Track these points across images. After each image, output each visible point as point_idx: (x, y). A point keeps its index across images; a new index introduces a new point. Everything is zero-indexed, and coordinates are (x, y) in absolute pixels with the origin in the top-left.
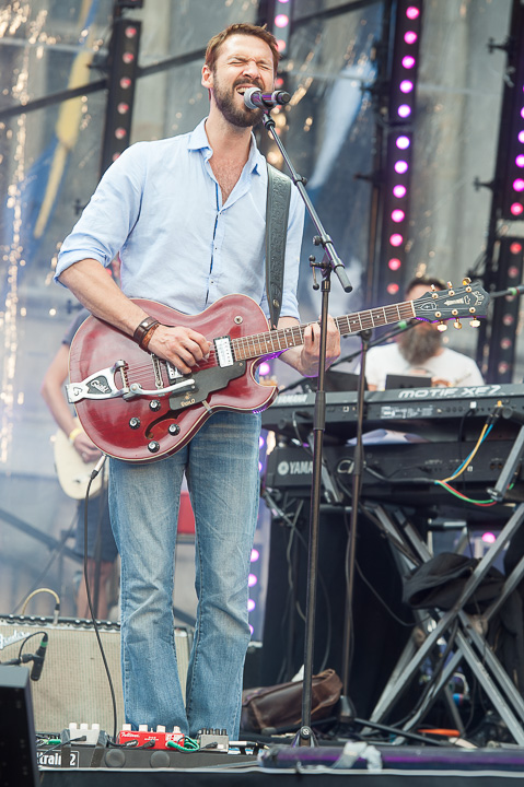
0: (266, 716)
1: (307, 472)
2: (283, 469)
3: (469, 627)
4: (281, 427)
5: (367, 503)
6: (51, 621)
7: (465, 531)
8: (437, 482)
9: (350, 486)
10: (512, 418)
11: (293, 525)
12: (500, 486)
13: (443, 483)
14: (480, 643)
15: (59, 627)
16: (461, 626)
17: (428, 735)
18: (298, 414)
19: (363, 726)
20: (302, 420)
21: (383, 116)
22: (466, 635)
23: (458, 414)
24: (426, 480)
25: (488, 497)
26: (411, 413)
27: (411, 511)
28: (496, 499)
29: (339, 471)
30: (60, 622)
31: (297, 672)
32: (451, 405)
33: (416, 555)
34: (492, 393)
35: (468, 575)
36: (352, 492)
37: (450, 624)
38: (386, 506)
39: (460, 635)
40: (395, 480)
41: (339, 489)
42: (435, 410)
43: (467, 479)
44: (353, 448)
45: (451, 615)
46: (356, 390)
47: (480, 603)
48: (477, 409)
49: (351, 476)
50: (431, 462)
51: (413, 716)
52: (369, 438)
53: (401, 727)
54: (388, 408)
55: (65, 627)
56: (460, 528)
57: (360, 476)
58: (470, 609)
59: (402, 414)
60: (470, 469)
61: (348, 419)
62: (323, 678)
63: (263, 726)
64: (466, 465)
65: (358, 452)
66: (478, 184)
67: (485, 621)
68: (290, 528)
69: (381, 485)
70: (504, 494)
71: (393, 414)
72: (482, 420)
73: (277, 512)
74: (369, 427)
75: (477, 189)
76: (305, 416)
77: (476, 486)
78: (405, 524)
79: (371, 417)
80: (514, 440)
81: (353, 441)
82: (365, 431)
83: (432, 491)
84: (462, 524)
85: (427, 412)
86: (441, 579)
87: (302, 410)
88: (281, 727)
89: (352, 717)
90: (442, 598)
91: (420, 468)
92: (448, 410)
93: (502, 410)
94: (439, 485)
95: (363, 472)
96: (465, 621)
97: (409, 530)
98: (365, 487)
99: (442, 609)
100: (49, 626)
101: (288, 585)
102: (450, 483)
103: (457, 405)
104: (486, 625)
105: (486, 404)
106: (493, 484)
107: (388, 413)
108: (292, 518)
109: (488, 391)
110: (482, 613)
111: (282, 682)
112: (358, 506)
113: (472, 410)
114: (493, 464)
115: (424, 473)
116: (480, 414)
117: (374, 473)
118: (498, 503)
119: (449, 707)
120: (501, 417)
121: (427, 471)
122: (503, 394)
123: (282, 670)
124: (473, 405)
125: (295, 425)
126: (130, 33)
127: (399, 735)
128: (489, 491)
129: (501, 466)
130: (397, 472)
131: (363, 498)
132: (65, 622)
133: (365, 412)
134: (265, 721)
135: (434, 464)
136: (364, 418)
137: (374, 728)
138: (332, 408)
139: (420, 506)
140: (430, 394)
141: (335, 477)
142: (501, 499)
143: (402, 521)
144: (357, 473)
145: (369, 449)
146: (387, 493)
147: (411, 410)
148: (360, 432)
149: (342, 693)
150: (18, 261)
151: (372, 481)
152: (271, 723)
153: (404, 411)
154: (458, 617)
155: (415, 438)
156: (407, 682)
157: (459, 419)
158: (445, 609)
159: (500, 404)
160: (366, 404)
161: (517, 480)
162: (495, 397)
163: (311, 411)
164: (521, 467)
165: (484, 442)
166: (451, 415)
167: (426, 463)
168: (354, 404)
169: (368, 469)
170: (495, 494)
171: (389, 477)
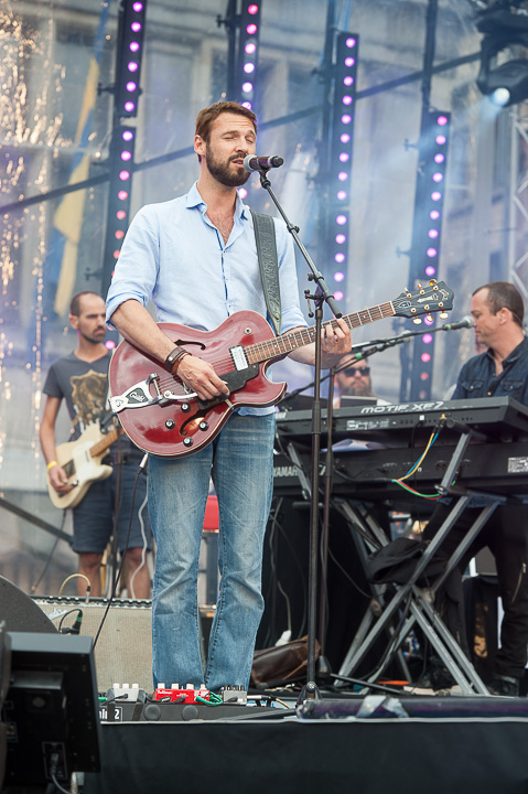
0: (260, 674)
1: (287, 475)
3: (420, 598)
5: (336, 499)
6: (84, 600)
7: (410, 521)
8: (394, 480)
10: (454, 427)
11: (274, 519)
12: (445, 482)
13: (399, 481)
14: (430, 611)
15: (90, 605)
16: (414, 596)
17: (388, 686)
18: (280, 428)
19: (334, 679)
20: (283, 433)
21: (325, 199)
22: (418, 604)
23: (410, 425)
24: (385, 479)
25: (436, 492)
26: (371, 425)
27: (370, 505)
28: (442, 493)
30: (91, 601)
31: (279, 637)
32: (404, 418)
33: (376, 540)
34: (436, 408)
35: (419, 555)
36: (324, 490)
37: (406, 595)
38: (352, 502)
39: (413, 604)
40: (360, 479)
42: (391, 422)
43: (418, 478)
44: (325, 455)
45: (406, 588)
46: (325, 408)
47: (429, 578)
48: (425, 421)
49: (324, 477)
50: (388, 464)
51: (377, 670)
52: (336, 447)
53: (366, 680)
54: (353, 422)
55: (95, 605)
56: (406, 520)
57: (330, 477)
58: (421, 584)
59: (364, 426)
60: (421, 469)
61: (320, 431)
62: (304, 642)
63: (257, 682)
64: (417, 467)
65: (329, 457)
66: (399, 253)
67: (433, 593)
69: (347, 484)
70: (448, 490)
71: (357, 426)
72: (430, 430)
74: (337, 438)
75: (399, 256)
76: (284, 429)
77: (426, 483)
78: (366, 516)
79: (339, 429)
80: (456, 446)
81: (326, 450)
82: (334, 441)
83: (389, 488)
84: (408, 516)
85: (385, 424)
86: (397, 559)
87: (282, 425)
88: (272, 682)
89: (328, 673)
90: (399, 575)
91: (379, 470)
92: (402, 423)
93: (445, 422)
94: (395, 483)
95: (333, 474)
96: (417, 592)
97: (369, 520)
98: (335, 486)
99: (399, 584)
100: (82, 604)
101: (271, 568)
102: (404, 481)
103: (409, 418)
104: (433, 596)
105: (432, 417)
106: (439, 481)
107: (353, 425)
109: (433, 406)
110: (431, 586)
111: (267, 647)
112: (330, 502)
113: (422, 422)
114: (438, 465)
115: (382, 474)
116: (427, 425)
117: (341, 474)
118: (444, 496)
119: (400, 663)
120: (445, 427)
121: (384, 472)
122: (446, 409)
123: (268, 636)
124: (422, 418)
126: (127, 136)
127: (365, 686)
128: (436, 487)
129: (445, 467)
130: (359, 474)
131: (333, 495)
132: (95, 601)
133: (334, 426)
134: (258, 678)
135: (390, 467)
136: (333, 430)
137: (345, 681)
138: (307, 423)
139: (378, 501)
140: (386, 410)
142: (445, 493)
143: (363, 514)
144: (328, 474)
145: (337, 455)
146: (353, 490)
147: (371, 423)
148: (330, 442)
149: (320, 654)
150: (42, 317)
151: (339, 481)
152: (264, 679)
153: (366, 424)
154: (411, 590)
155: (376, 445)
156: (371, 643)
157: (411, 429)
158: (402, 584)
159: (443, 417)
160: (334, 419)
161: (459, 478)
162: (440, 412)
163: (290, 426)
164: (461, 467)
165: (431, 447)
166: (404, 426)
167: (384, 466)
168: (325, 419)
169: (337, 472)
170: (441, 489)
171: (354, 478)
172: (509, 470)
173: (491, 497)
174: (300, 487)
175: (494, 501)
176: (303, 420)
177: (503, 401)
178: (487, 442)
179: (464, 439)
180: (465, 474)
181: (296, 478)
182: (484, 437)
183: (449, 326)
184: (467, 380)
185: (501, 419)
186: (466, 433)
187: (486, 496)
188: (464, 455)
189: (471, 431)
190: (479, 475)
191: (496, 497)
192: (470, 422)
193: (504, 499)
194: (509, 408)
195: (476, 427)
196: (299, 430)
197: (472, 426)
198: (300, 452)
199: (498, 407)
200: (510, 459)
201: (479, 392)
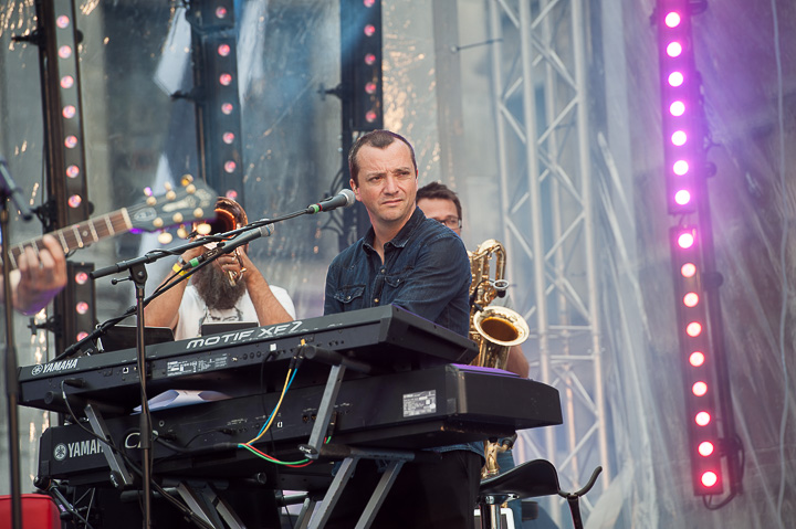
1: (90, 453)
2: (60, 452)
4: (48, 402)
7: (307, 500)
8: (240, 445)
9: (140, 463)
10: (316, 357)
12: (314, 440)
13: (247, 445)
18: (68, 383)
20: (74, 390)
23: (257, 361)
24: (230, 444)
25: (301, 456)
26: (201, 365)
28: (310, 457)
29: (127, 446)
32: (249, 350)
34: (292, 331)
36: (143, 471)
40: (195, 447)
41: (128, 468)
42: (230, 358)
43: (277, 437)
44: (139, 416)
46: (135, 346)
48: (277, 352)
49: (141, 450)
50: (235, 421)
52: (157, 403)
54: (175, 362)
57: (149, 449)
59: (192, 367)
60: (280, 425)
61: (130, 381)
65: (145, 420)
68: (83, 524)
69: (176, 458)
70: (319, 450)
71: (182, 369)
72: (286, 364)
73: (65, 507)
74: (155, 389)
76: (77, 385)
77: (287, 445)
78: (215, 503)
79: (157, 375)
80: (325, 386)
81: (139, 409)
83: (240, 457)
85: (221, 362)
87: (72, 377)
91: (222, 431)
92: (245, 357)
93: (306, 350)
94: (243, 449)
95: (154, 443)
98: (156, 463)
102: (254, 445)
103: (254, 349)
105: (288, 344)
106: (305, 440)
107: (176, 368)
108: (83, 513)
109: (289, 329)
112: (152, 487)
113: (273, 354)
114: (305, 416)
115: (228, 437)
116: (282, 356)
117: (168, 444)
118: (314, 462)
120: (305, 358)
121: (231, 433)
122: (306, 330)
124: (273, 347)
125: (64, 397)
128: (302, 448)
129: (313, 417)
130: (195, 438)
131: (160, 476)
133: (149, 371)
135: (238, 424)
136: (148, 378)
138: (109, 372)
140: (222, 340)
141: (122, 456)
142: (316, 457)
143: (210, 500)
144: (146, 446)
145: (159, 414)
147: (202, 362)
148: (144, 397)
151: (167, 454)
153: (194, 364)
155: (213, 396)
157: (259, 365)
159: (303, 343)
160: (148, 361)
161: (335, 431)
162: (299, 335)
163: (85, 378)
164: (336, 415)
165: (289, 390)
166: (249, 362)
167: (229, 424)
168: (135, 362)
169: (159, 440)
170: (309, 451)
171: (186, 447)
172: (405, 413)
173: (389, 455)
174: (107, 469)
175: (396, 461)
176: (102, 368)
177: (385, 312)
178: (371, 374)
179: (335, 372)
180: (345, 426)
181: (101, 456)
182: (365, 367)
183: (315, 207)
184: (340, 289)
185: (384, 340)
186: (337, 365)
187: (381, 454)
188: (339, 397)
189: (344, 360)
190: (364, 424)
191: (397, 455)
192: (341, 347)
193: (411, 457)
194: (394, 321)
195: (351, 353)
196: (98, 383)
197: (344, 353)
198: (104, 417)
199: (378, 322)
200: (405, 396)
201: (360, 303)
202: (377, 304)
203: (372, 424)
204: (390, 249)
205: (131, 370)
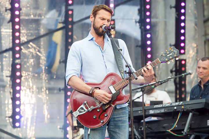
1: (130, 131)
8: (167, 131)
9: (143, 134)
10: (187, 111)
12: (185, 130)
13: (169, 131)
23: (171, 111)
24: (164, 130)
25: (182, 134)
26: (158, 111)
28: (184, 134)
29: (139, 130)
40: (156, 131)
41: (140, 135)
42: (165, 110)
43: (176, 129)
44: (142, 123)
46: (142, 106)
52: (147, 120)
57: (145, 131)
59: (155, 112)
60: (176, 126)
61: (140, 114)
65: (144, 124)
69: (151, 133)
70: (187, 133)
72: (178, 112)
74: (147, 116)
77: (179, 131)
79: (147, 113)
81: (142, 121)
83: (166, 133)
85: (163, 111)
91: (162, 127)
93: (184, 109)
98: (147, 134)
102: (171, 131)
103: (171, 108)
105: (179, 107)
106: (183, 130)
107: (152, 112)
113: (175, 109)
114: (183, 124)
116: (177, 110)
117: (149, 129)
118: (185, 135)
120: (184, 111)
121: (164, 128)
122: (184, 104)
124: (175, 108)
128: (182, 132)
129: (185, 124)
133: (145, 112)
135: (166, 126)
136: (145, 114)
138: (136, 112)
141: (138, 132)
142: (186, 134)
144: (144, 130)
145: (147, 122)
148: (144, 118)
151: (149, 132)
153: (156, 111)
155: (160, 118)
159: (183, 107)
160: (145, 110)
161: (190, 128)
162: (182, 105)
164: (191, 124)
166: (169, 111)
167: (164, 125)
168: (142, 110)
169: (147, 128)
170: (184, 133)
171: (154, 130)
172: (208, 125)
173: (203, 134)
174: (135, 135)
177: (204, 100)
178: (199, 115)
179: (191, 114)
180: (192, 127)
182: (198, 113)
183: (183, 74)
185: (203, 107)
186: (191, 112)
187: (201, 134)
188: (191, 120)
189: (193, 112)
190: (197, 127)
191: (205, 134)
192: (192, 108)
193: (208, 135)
194: (206, 103)
195: (195, 110)
197: (193, 110)
199: (202, 103)
200: (208, 121)
201: (197, 98)
202: (201, 98)
203: (199, 127)
204: (204, 86)
205: (141, 112)
